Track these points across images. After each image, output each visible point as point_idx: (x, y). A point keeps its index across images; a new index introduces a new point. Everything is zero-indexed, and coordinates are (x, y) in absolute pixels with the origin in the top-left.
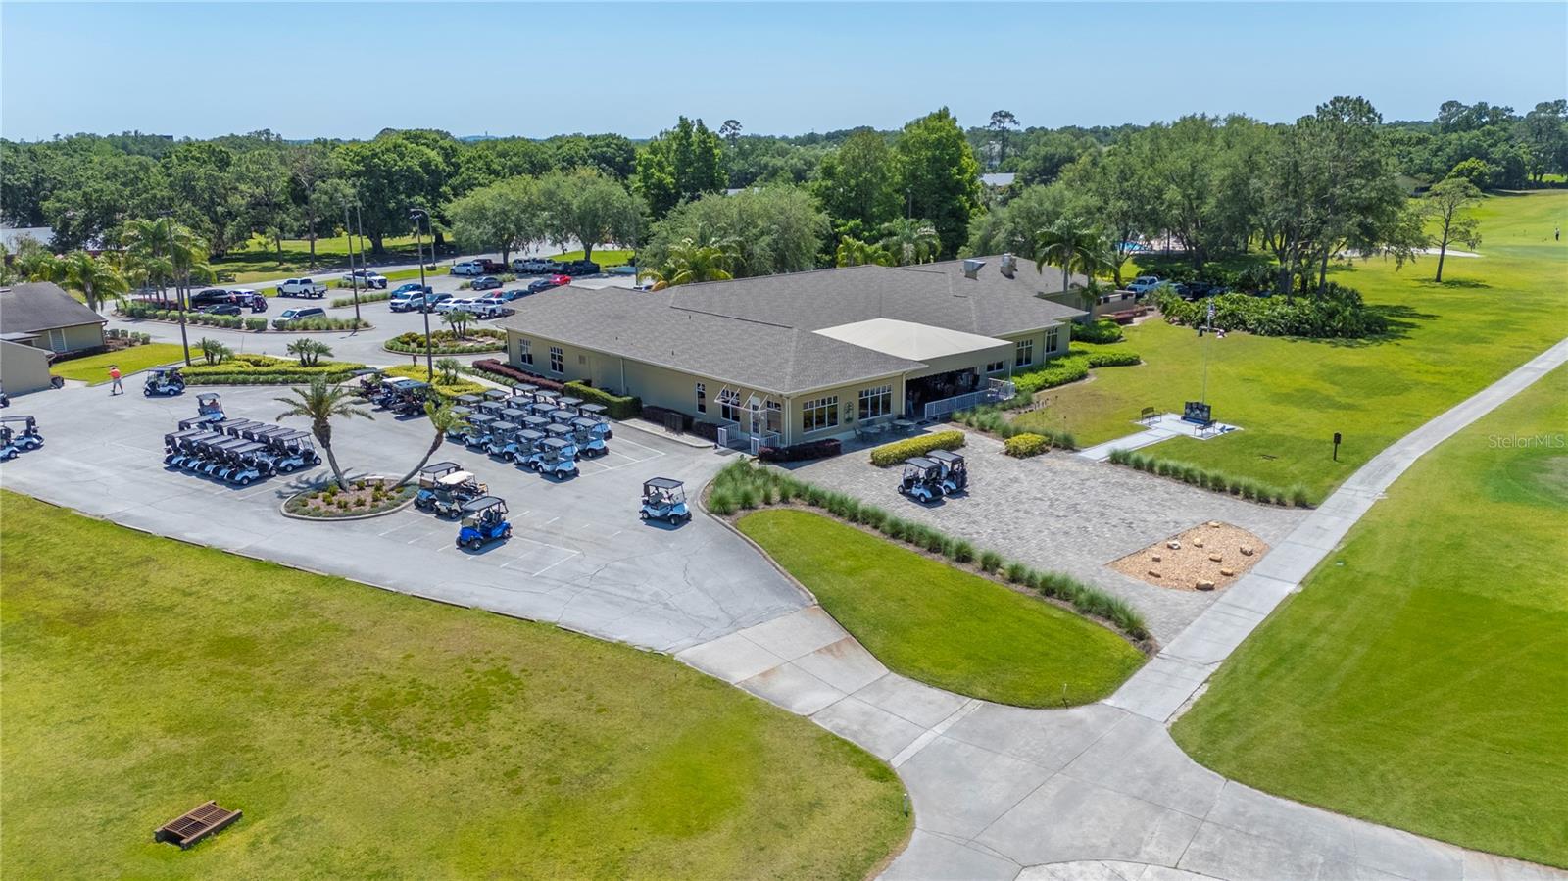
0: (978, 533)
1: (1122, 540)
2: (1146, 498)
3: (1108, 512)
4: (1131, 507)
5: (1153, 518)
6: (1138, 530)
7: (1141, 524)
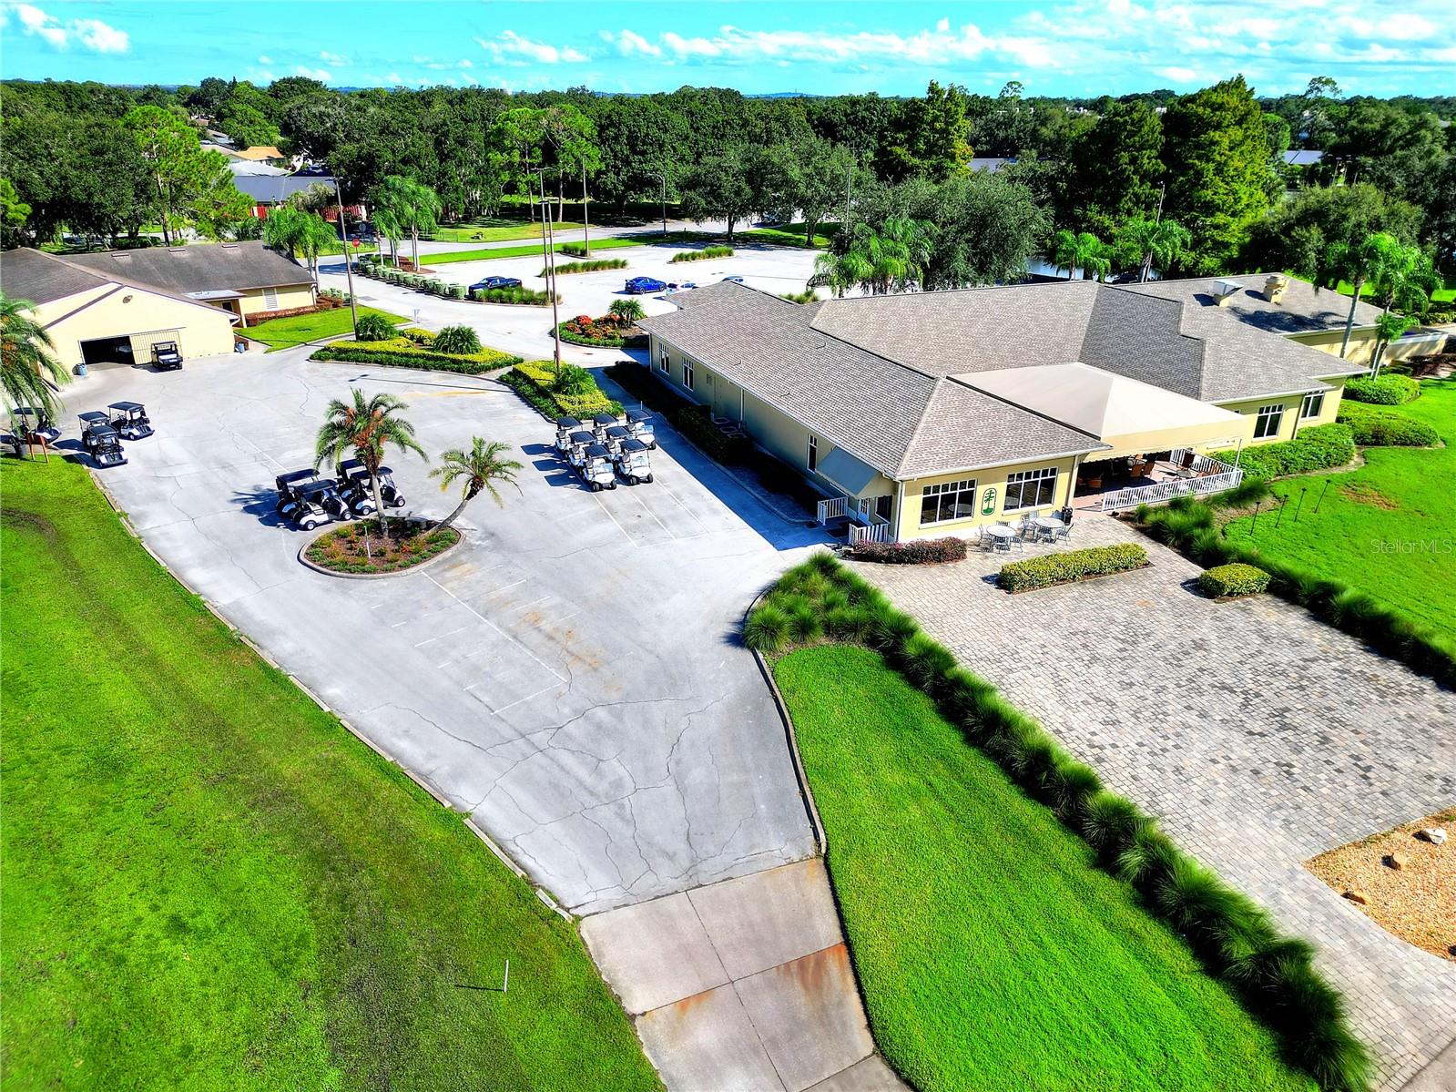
0: (1114, 746)
1: (1345, 806)
2: (1402, 713)
3: (1333, 734)
4: (1375, 733)
5: (1406, 762)
6: (1378, 786)
7: (1386, 773)
